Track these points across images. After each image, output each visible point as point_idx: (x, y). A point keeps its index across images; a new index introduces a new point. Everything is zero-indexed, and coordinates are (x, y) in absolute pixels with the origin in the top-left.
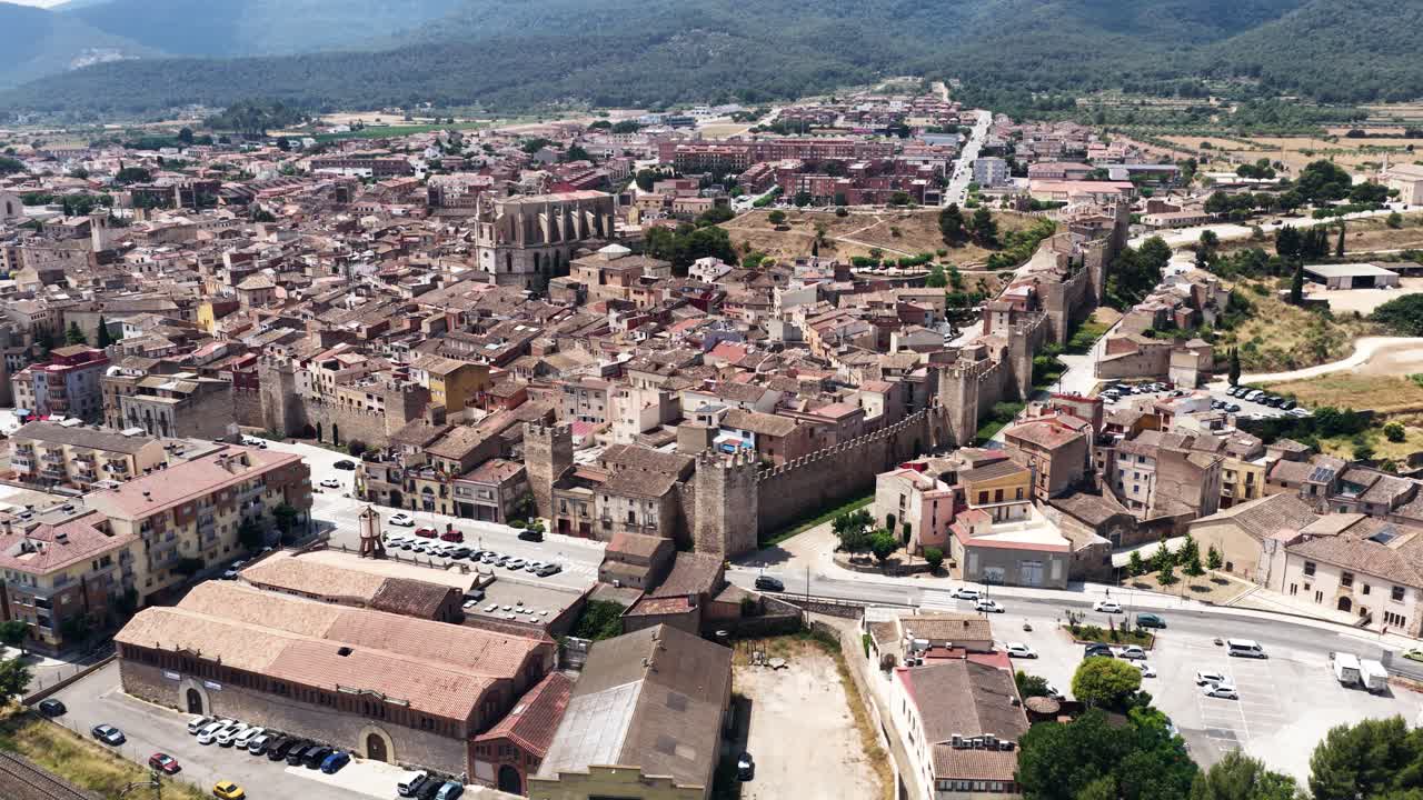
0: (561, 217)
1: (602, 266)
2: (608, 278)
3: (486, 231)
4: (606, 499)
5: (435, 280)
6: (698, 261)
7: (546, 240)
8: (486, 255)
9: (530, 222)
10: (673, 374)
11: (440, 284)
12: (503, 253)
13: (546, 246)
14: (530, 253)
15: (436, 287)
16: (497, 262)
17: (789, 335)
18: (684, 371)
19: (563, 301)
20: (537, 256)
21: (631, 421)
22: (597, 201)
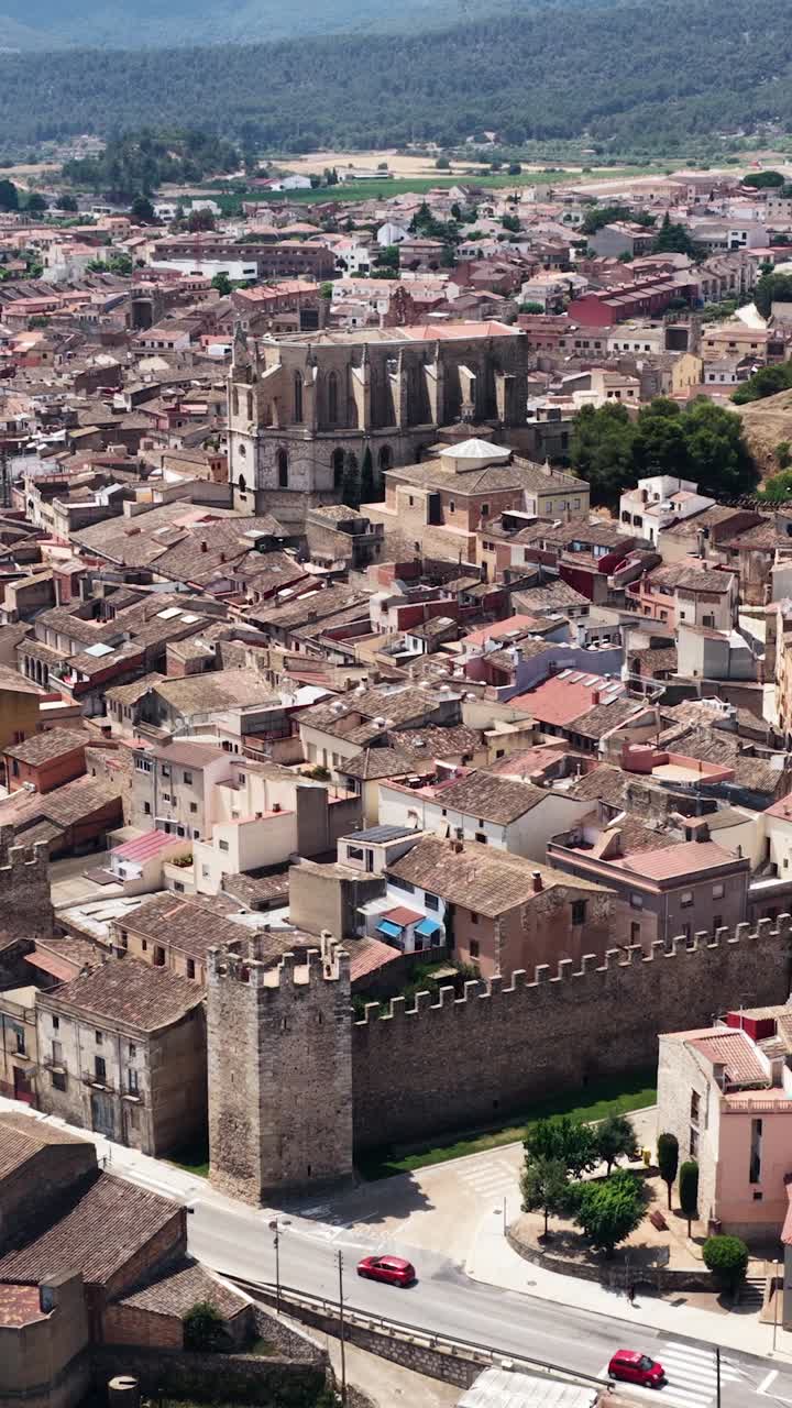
0: (397, 377)
1: (440, 485)
2: (446, 510)
3: (243, 399)
4: (56, 1024)
5: (116, 498)
6: (642, 484)
7: (361, 427)
8: (242, 450)
9: (333, 387)
10: (378, 742)
11: (127, 505)
12: (272, 450)
13: (359, 437)
14: (325, 451)
15: (120, 513)
16: (259, 466)
17: (721, 666)
18: (402, 739)
19: (330, 556)
20: (338, 456)
21: (223, 845)
22: (491, 344)
